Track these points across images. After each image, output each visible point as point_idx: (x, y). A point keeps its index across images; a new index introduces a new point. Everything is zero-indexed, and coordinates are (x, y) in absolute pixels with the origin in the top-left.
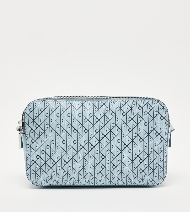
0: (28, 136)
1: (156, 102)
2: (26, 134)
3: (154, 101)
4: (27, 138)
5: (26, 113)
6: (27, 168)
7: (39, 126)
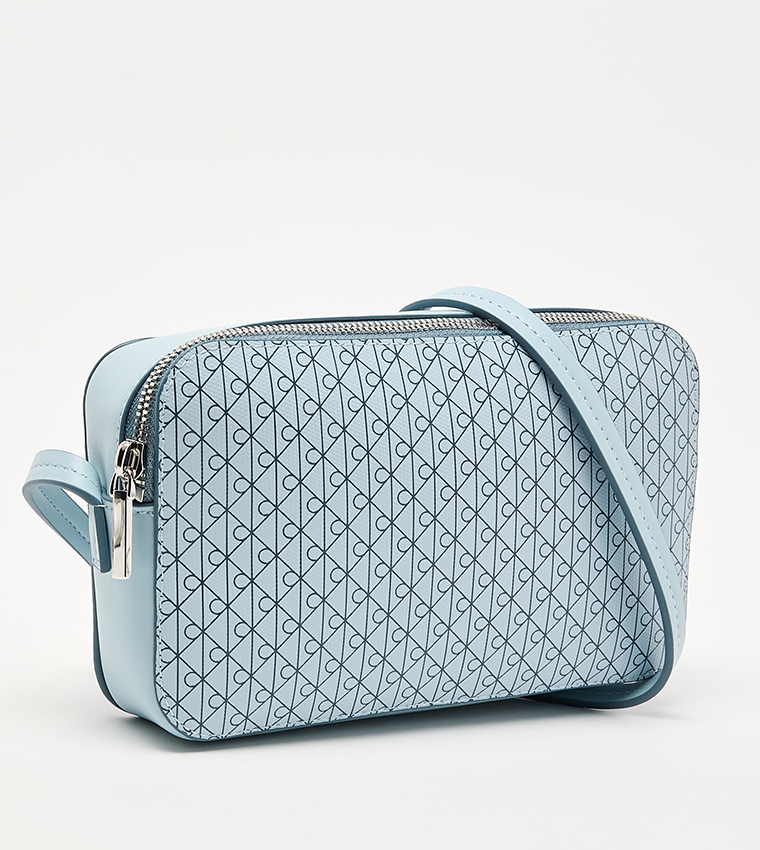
0: (166, 513)
1: (659, 334)
2: (161, 502)
3: (651, 327)
4: (161, 523)
5: (167, 408)
6: (159, 663)
7: (227, 463)
